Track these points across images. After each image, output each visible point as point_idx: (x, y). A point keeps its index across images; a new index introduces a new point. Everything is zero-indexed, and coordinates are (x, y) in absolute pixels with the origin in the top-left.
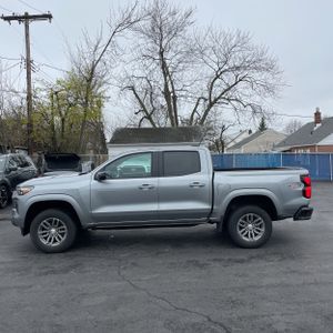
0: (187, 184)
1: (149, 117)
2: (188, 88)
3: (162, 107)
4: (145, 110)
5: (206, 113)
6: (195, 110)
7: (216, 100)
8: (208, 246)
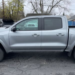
0: (55, 34)
1: (36, 11)
2: (46, 3)
3: (39, 8)
4: (35, 9)
5: (51, 10)
6: (48, 9)
7: (54, 6)
8: (62, 61)
